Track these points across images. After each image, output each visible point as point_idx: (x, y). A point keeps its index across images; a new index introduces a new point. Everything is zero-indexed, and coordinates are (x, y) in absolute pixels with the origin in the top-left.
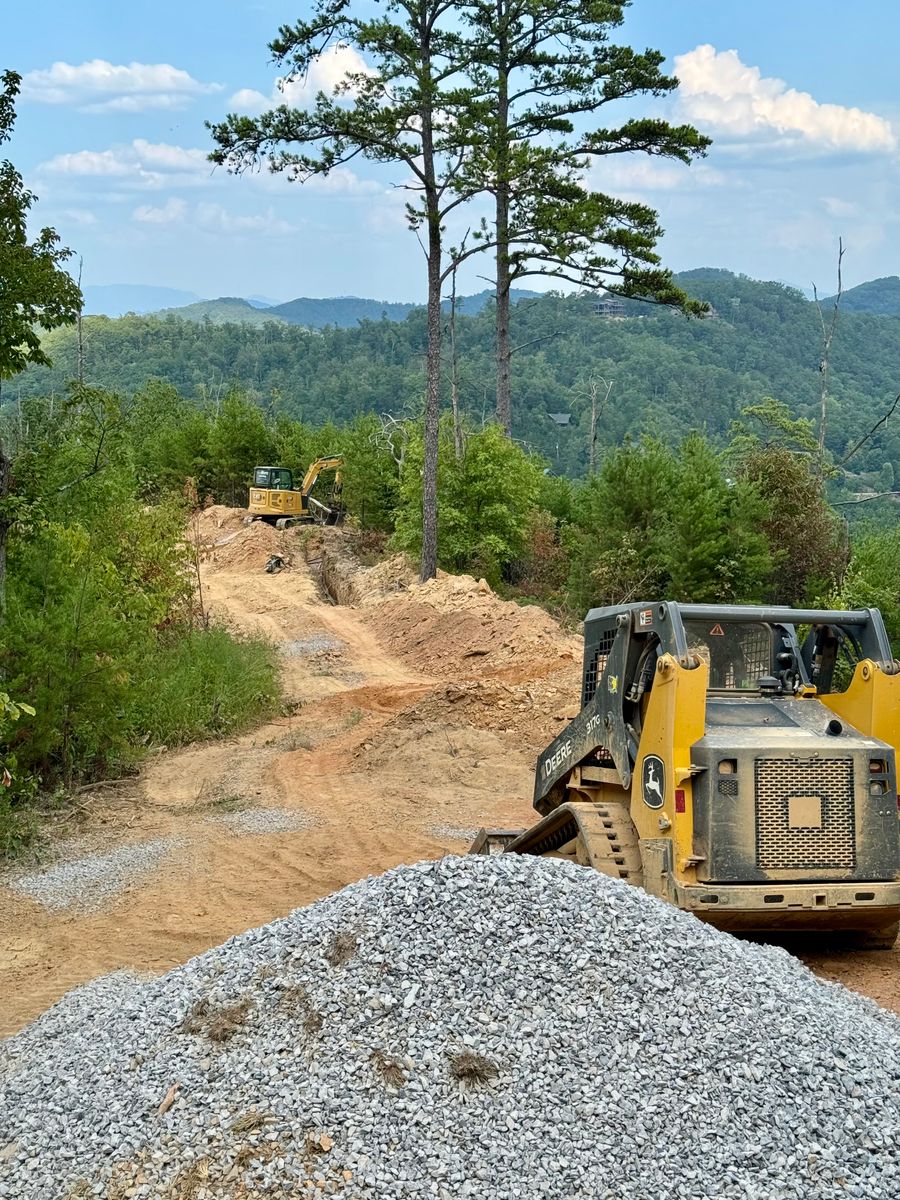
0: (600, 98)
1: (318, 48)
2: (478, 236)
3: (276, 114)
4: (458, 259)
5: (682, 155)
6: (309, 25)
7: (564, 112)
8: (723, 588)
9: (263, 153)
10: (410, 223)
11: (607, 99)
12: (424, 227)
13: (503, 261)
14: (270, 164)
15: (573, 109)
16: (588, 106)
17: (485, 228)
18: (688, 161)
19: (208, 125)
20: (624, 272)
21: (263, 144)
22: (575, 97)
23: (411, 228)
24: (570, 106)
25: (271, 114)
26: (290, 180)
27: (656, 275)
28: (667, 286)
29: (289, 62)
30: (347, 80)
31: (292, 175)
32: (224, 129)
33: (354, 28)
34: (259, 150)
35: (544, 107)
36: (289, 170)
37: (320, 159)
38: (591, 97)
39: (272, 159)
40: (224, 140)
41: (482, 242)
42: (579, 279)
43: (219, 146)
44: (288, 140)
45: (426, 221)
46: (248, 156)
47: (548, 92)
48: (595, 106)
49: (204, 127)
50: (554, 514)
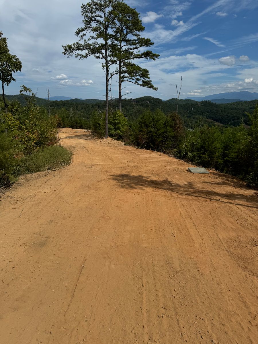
0: (139, 46)
1: (85, 34)
2: (116, 71)
3: (76, 43)
4: (112, 76)
5: (154, 59)
6: (83, 28)
7: (132, 49)
8: (164, 139)
9: (74, 53)
10: (102, 68)
11: (140, 47)
12: (105, 68)
13: (120, 78)
14: (75, 56)
15: (134, 49)
16: (137, 48)
17: (117, 69)
18: (155, 60)
19: (62, 46)
20: (143, 81)
21: (74, 51)
22: (134, 46)
23: (103, 69)
24: (133, 48)
25: (75, 43)
26: (79, 59)
27: (149, 81)
28: (150, 84)
29: (80, 37)
30: (90, 37)
31: (80, 58)
32: (66, 47)
33: (92, 29)
34: (73, 52)
35: (128, 48)
36: (79, 57)
37: (85, 55)
38: (137, 46)
39: (76, 55)
40: (66, 50)
41: (117, 72)
42: (134, 82)
43: (65, 51)
44: (79, 50)
45: (106, 68)
46: (71, 54)
47: (129, 46)
48: (138, 48)
49: (62, 47)
50: (129, 127)
